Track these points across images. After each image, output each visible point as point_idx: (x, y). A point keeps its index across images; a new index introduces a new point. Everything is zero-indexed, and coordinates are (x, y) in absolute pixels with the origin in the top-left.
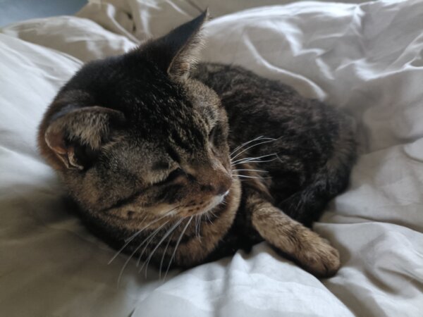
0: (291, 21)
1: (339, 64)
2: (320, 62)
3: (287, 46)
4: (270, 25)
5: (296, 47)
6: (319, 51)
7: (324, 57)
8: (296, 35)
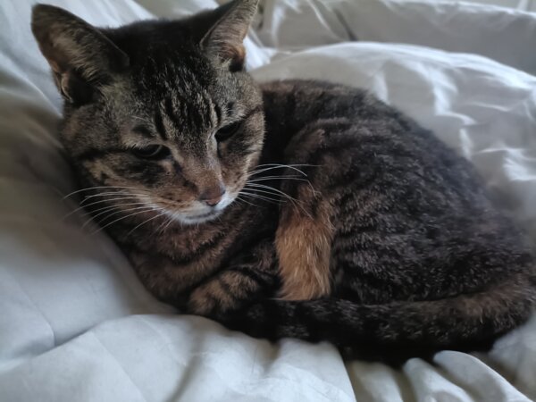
0: (449, 72)
1: (488, 146)
2: (464, 134)
3: (431, 99)
4: (420, 69)
5: (442, 106)
6: (467, 120)
7: (471, 129)
8: (448, 92)
